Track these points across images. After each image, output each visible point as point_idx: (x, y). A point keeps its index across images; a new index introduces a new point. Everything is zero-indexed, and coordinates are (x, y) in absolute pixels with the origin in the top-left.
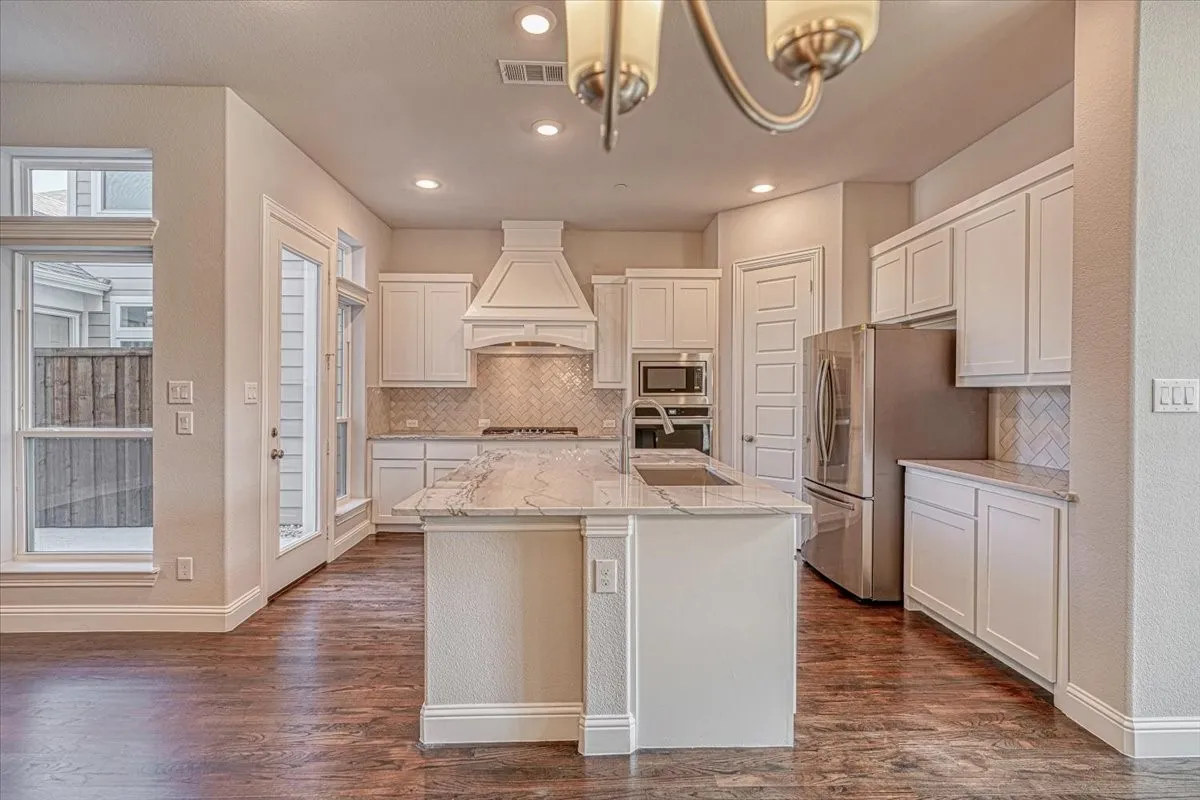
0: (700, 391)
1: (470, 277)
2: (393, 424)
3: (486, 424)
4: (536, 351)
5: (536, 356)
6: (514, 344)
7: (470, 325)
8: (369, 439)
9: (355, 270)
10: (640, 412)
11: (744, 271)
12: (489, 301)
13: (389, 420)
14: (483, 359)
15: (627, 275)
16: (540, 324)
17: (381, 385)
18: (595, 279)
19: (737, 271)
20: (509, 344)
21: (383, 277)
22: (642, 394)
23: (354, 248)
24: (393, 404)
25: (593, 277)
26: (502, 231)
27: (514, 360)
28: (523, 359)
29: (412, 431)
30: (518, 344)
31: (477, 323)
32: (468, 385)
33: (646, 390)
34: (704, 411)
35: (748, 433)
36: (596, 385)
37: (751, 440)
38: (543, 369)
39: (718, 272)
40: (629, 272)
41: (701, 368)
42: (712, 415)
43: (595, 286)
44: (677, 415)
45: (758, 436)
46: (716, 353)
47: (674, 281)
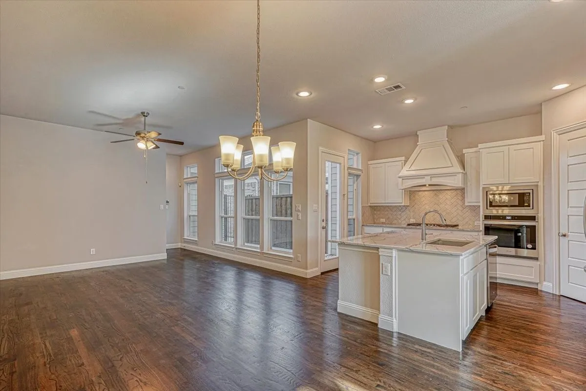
0: (529, 206)
1: (403, 158)
2: (375, 220)
3: (413, 222)
4: (437, 189)
5: (437, 190)
6: (427, 186)
7: (401, 179)
8: (363, 225)
9: (357, 163)
10: (487, 217)
11: (559, 135)
12: (410, 168)
13: (374, 219)
14: (411, 193)
15: (479, 147)
16: (432, 176)
17: (369, 205)
18: (465, 151)
19: (555, 135)
20: (425, 185)
21: (370, 162)
22: (488, 208)
23: (357, 154)
24: (375, 212)
25: (464, 150)
26: (418, 135)
27: (426, 192)
28: (431, 192)
29: (383, 223)
30: (429, 185)
31: (404, 178)
32: (403, 204)
33: (492, 206)
34: (533, 218)
35: (563, 231)
36: (466, 204)
37: (564, 236)
38: (441, 196)
39: (543, 137)
40: (480, 146)
41: (529, 193)
42: (538, 219)
43: (465, 155)
44: (512, 219)
45: (569, 233)
46: (541, 184)
47: (509, 146)
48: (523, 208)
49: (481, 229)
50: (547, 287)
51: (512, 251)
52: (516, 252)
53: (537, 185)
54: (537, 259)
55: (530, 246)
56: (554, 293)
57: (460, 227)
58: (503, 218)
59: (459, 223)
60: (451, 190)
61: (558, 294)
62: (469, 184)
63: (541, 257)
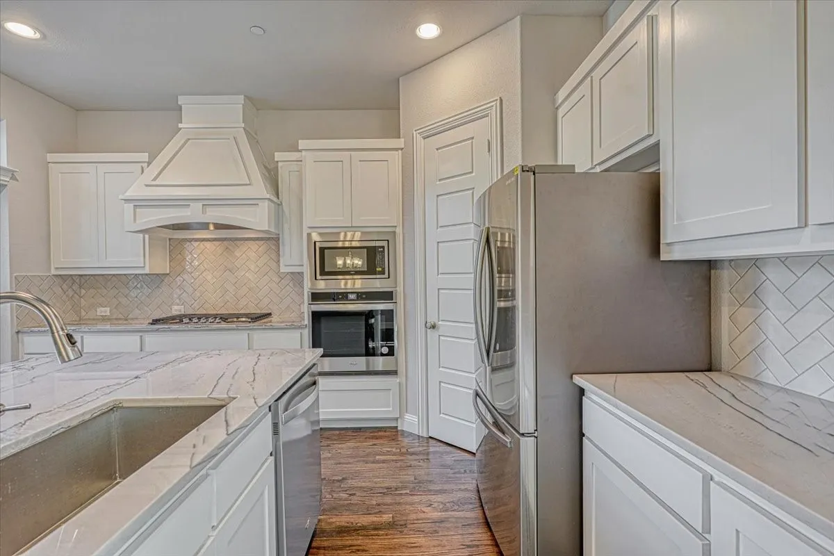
0: (383, 272)
3: (180, 311)
5: (230, 239)
11: (424, 138)
14: (174, 243)
15: (301, 149)
18: (278, 156)
19: (418, 139)
22: (318, 277)
24: (83, 292)
25: (276, 154)
27: (208, 244)
28: (217, 243)
30: (216, 227)
33: (323, 273)
34: (388, 296)
35: (431, 320)
36: (283, 269)
37: (433, 327)
38: (238, 254)
39: (400, 143)
40: (302, 145)
41: (383, 247)
42: (396, 299)
43: (280, 164)
44: (358, 299)
45: (440, 323)
46: (399, 230)
47: (352, 153)
48: (374, 276)
49: (306, 322)
50: (411, 423)
51: (360, 363)
52: (368, 364)
53: (394, 232)
54: (394, 373)
55: (385, 350)
56: (421, 435)
57: (274, 318)
58: (343, 296)
59: (274, 309)
60: (257, 239)
61: (425, 435)
62: (286, 226)
63: (401, 370)
